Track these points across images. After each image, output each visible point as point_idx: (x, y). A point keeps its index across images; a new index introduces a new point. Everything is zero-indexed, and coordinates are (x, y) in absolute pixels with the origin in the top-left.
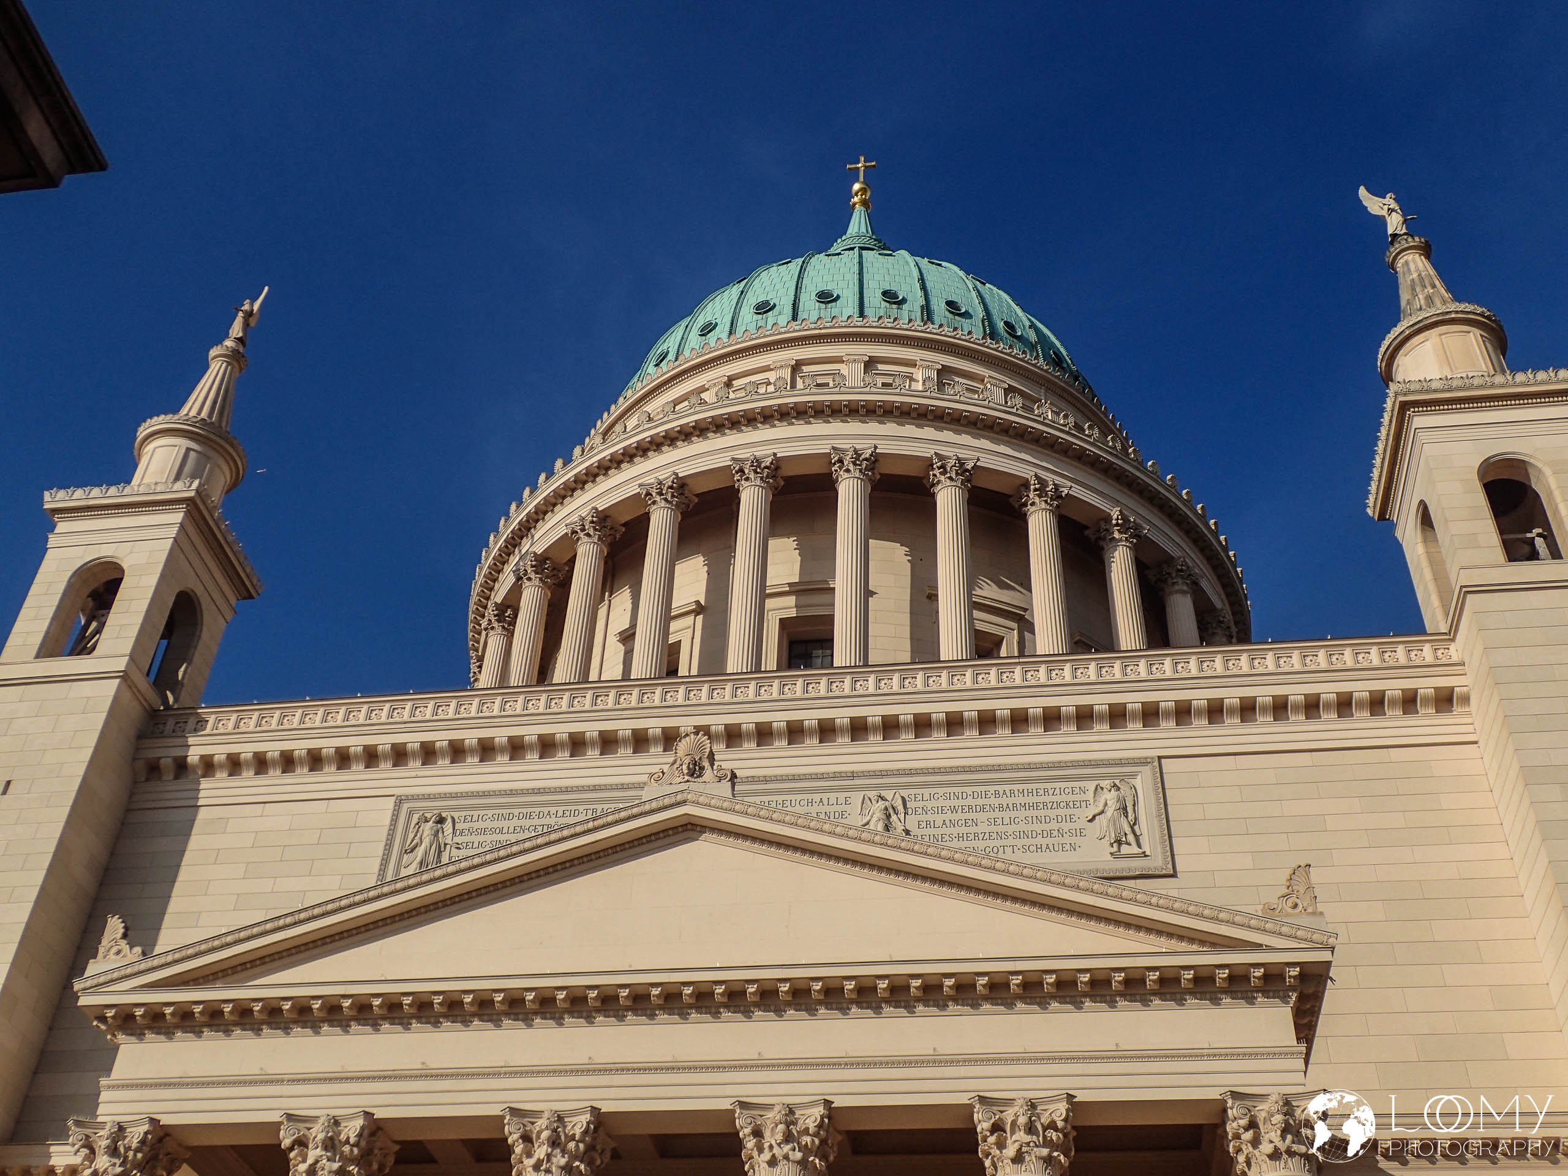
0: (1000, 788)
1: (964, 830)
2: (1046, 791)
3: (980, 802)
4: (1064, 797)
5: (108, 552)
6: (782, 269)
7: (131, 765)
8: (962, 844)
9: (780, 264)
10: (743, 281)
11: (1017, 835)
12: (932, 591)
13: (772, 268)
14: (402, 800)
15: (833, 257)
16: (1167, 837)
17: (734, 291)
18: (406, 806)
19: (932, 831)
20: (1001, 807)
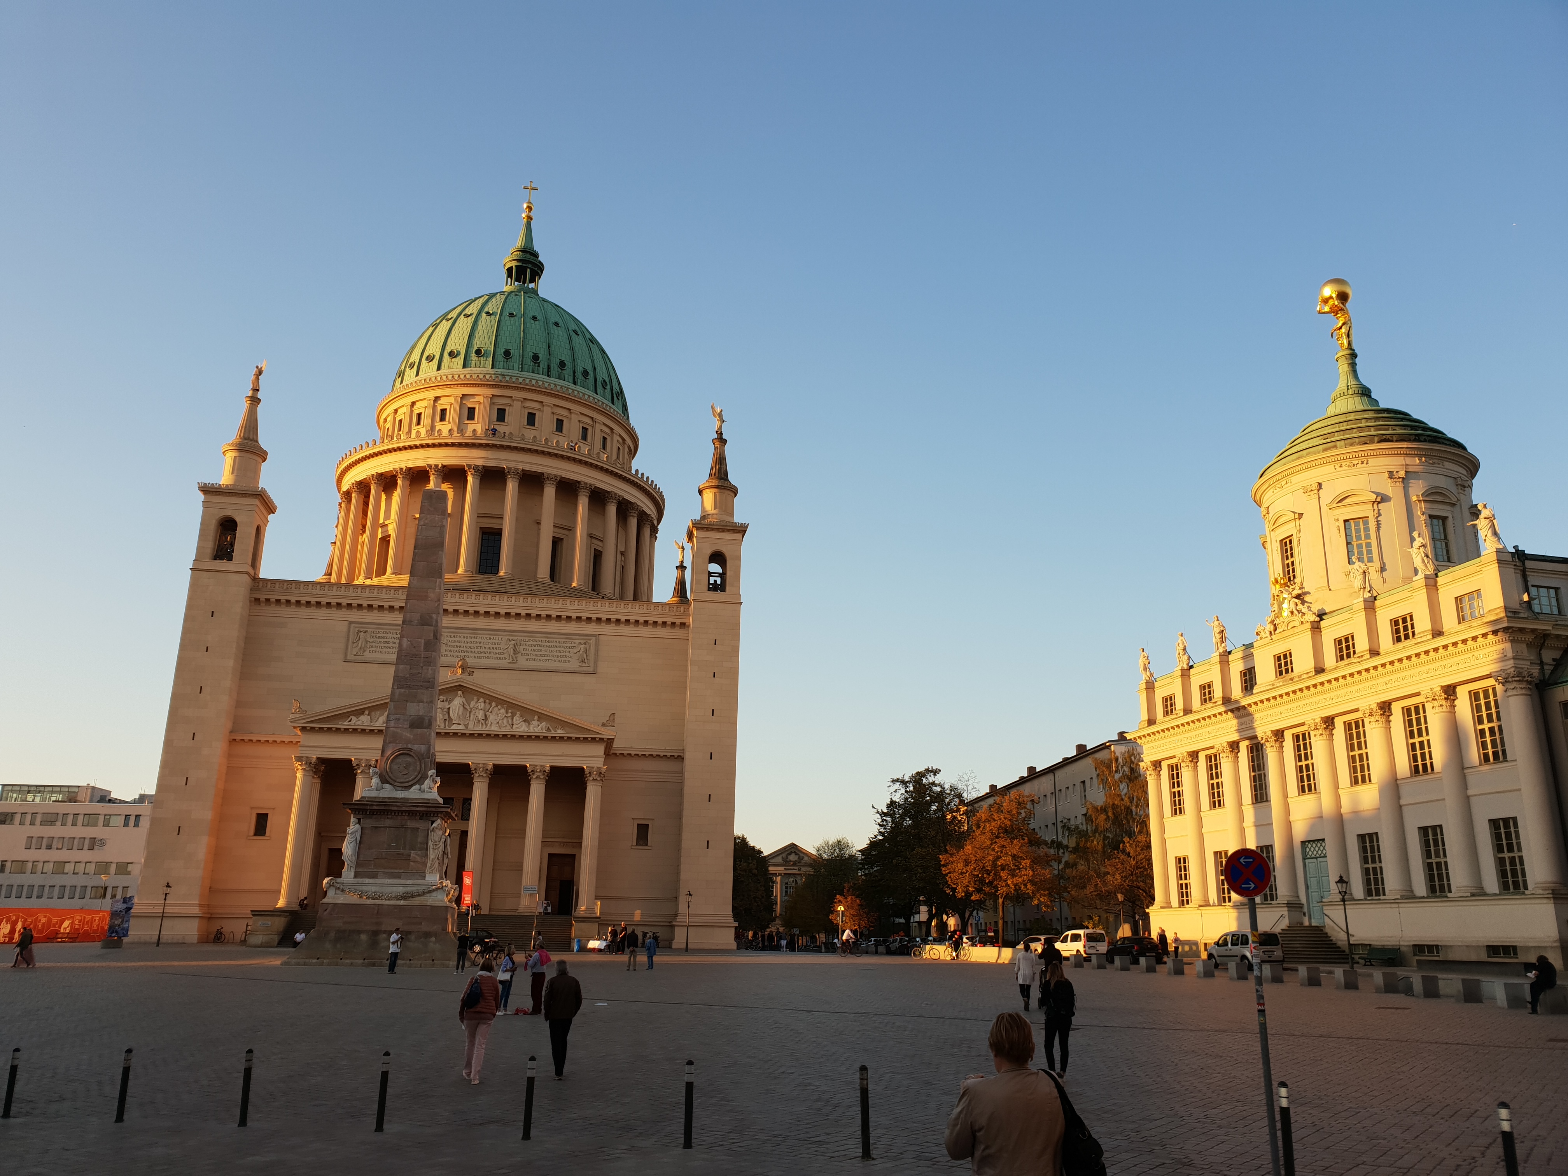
0: (550, 640)
1: (537, 653)
2: (563, 642)
3: (543, 644)
4: (568, 645)
5: (229, 513)
6: (489, 321)
7: (250, 601)
8: (537, 658)
9: (488, 313)
10: (470, 318)
11: (553, 656)
12: (539, 524)
13: (484, 315)
14: (351, 623)
15: (512, 319)
16: (596, 661)
17: (465, 327)
18: (352, 625)
19: (527, 653)
20: (549, 646)
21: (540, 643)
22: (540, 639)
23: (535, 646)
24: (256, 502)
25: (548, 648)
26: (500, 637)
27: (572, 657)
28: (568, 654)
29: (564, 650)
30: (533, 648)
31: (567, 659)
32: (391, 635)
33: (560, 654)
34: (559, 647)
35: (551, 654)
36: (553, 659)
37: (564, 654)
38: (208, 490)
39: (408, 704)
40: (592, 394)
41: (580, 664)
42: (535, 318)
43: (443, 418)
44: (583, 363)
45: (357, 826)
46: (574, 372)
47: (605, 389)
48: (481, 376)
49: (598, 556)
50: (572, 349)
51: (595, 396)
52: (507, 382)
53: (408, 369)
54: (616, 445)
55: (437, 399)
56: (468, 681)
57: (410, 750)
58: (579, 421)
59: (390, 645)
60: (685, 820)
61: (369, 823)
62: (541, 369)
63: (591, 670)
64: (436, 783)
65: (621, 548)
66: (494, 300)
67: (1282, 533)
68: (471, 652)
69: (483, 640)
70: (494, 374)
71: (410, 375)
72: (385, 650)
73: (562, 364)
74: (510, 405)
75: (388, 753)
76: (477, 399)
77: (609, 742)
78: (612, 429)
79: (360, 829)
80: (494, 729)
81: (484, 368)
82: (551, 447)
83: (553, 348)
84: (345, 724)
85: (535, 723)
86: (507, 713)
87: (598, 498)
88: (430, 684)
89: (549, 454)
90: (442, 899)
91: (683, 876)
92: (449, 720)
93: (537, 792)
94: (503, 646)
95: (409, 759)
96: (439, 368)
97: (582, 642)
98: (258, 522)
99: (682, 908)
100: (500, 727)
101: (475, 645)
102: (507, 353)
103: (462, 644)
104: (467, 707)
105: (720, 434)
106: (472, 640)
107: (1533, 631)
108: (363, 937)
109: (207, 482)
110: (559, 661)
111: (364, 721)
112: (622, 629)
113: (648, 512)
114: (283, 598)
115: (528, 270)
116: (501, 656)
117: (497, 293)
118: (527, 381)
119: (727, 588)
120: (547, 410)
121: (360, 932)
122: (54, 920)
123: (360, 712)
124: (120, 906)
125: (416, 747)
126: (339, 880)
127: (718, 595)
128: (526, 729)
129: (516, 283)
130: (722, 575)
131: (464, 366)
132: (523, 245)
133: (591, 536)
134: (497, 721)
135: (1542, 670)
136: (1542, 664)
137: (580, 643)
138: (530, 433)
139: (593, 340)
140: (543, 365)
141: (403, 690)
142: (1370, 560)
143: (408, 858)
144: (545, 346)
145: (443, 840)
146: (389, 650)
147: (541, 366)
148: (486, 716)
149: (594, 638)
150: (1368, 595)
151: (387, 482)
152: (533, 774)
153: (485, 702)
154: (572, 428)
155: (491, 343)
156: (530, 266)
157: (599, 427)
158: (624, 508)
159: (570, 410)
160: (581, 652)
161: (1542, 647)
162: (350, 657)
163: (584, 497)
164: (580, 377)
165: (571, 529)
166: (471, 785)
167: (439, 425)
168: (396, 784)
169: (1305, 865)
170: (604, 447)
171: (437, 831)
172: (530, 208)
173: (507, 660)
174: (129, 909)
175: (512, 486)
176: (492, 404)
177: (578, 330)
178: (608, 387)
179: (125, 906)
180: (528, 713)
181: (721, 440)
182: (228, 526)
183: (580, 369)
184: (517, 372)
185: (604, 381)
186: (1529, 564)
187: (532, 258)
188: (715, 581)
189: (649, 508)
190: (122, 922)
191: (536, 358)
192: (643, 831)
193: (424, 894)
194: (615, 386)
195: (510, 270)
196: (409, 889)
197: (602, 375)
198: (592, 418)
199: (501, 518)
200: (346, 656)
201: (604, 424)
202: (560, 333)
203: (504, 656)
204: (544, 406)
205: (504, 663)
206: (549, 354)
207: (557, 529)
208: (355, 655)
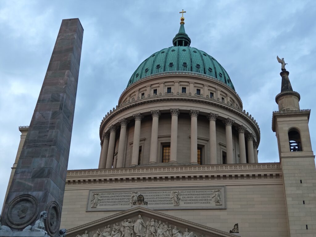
0: (197, 191)
1: (190, 199)
2: (205, 191)
3: (194, 193)
4: (208, 193)
6: (163, 55)
8: (190, 202)
11: (200, 200)
12: (190, 138)
13: (161, 53)
16: (226, 202)
17: (153, 59)
18: (91, 192)
19: (185, 199)
20: (197, 195)
21: (192, 193)
22: (192, 191)
23: (189, 195)
26: (169, 191)
27: (211, 200)
28: (208, 199)
29: (206, 196)
30: (188, 196)
31: (208, 201)
32: (111, 195)
33: (204, 199)
34: (203, 194)
35: (199, 199)
36: (200, 202)
37: (206, 198)
41: (217, 204)
46: (204, 69)
48: (159, 75)
49: (224, 155)
50: (203, 60)
51: (216, 79)
52: (171, 75)
55: (140, 90)
57: (29, 196)
58: (209, 90)
59: (111, 201)
62: (188, 68)
63: (223, 207)
68: (154, 201)
69: (160, 194)
70: (165, 73)
72: (107, 203)
73: (198, 66)
74: (173, 85)
76: (158, 85)
78: (226, 94)
83: (193, 60)
86: (169, 228)
87: (221, 123)
89: (192, 101)
94: (171, 196)
96: (141, 77)
101: (155, 197)
102: (171, 65)
103: (149, 197)
104: (145, 225)
106: (154, 194)
110: (203, 203)
116: (170, 202)
118: (181, 73)
119: (304, 149)
120: (192, 85)
125: (34, 194)
127: (296, 153)
131: (152, 73)
132: (180, 31)
133: (219, 144)
144: (189, 59)
146: (110, 203)
147: (188, 67)
149: (223, 188)
153: (155, 222)
154: (205, 92)
155: (163, 62)
156: (184, 39)
157: (219, 92)
158: (236, 128)
159: (203, 84)
160: (216, 197)
162: (90, 209)
163: (214, 120)
164: (207, 71)
168: (13, 226)
173: (174, 204)
175: (174, 119)
178: (223, 77)
181: (285, 73)
183: (207, 68)
184: (176, 71)
185: (220, 73)
187: (185, 37)
188: (294, 148)
189: (250, 130)
191: (185, 64)
194: (227, 78)
197: (219, 71)
198: (215, 88)
199: (170, 137)
200: (87, 209)
201: (222, 91)
202: (197, 54)
203: (172, 202)
204: (190, 83)
205: (171, 206)
206: (191, 62)
207: (200, 141)
208: (92, 208)
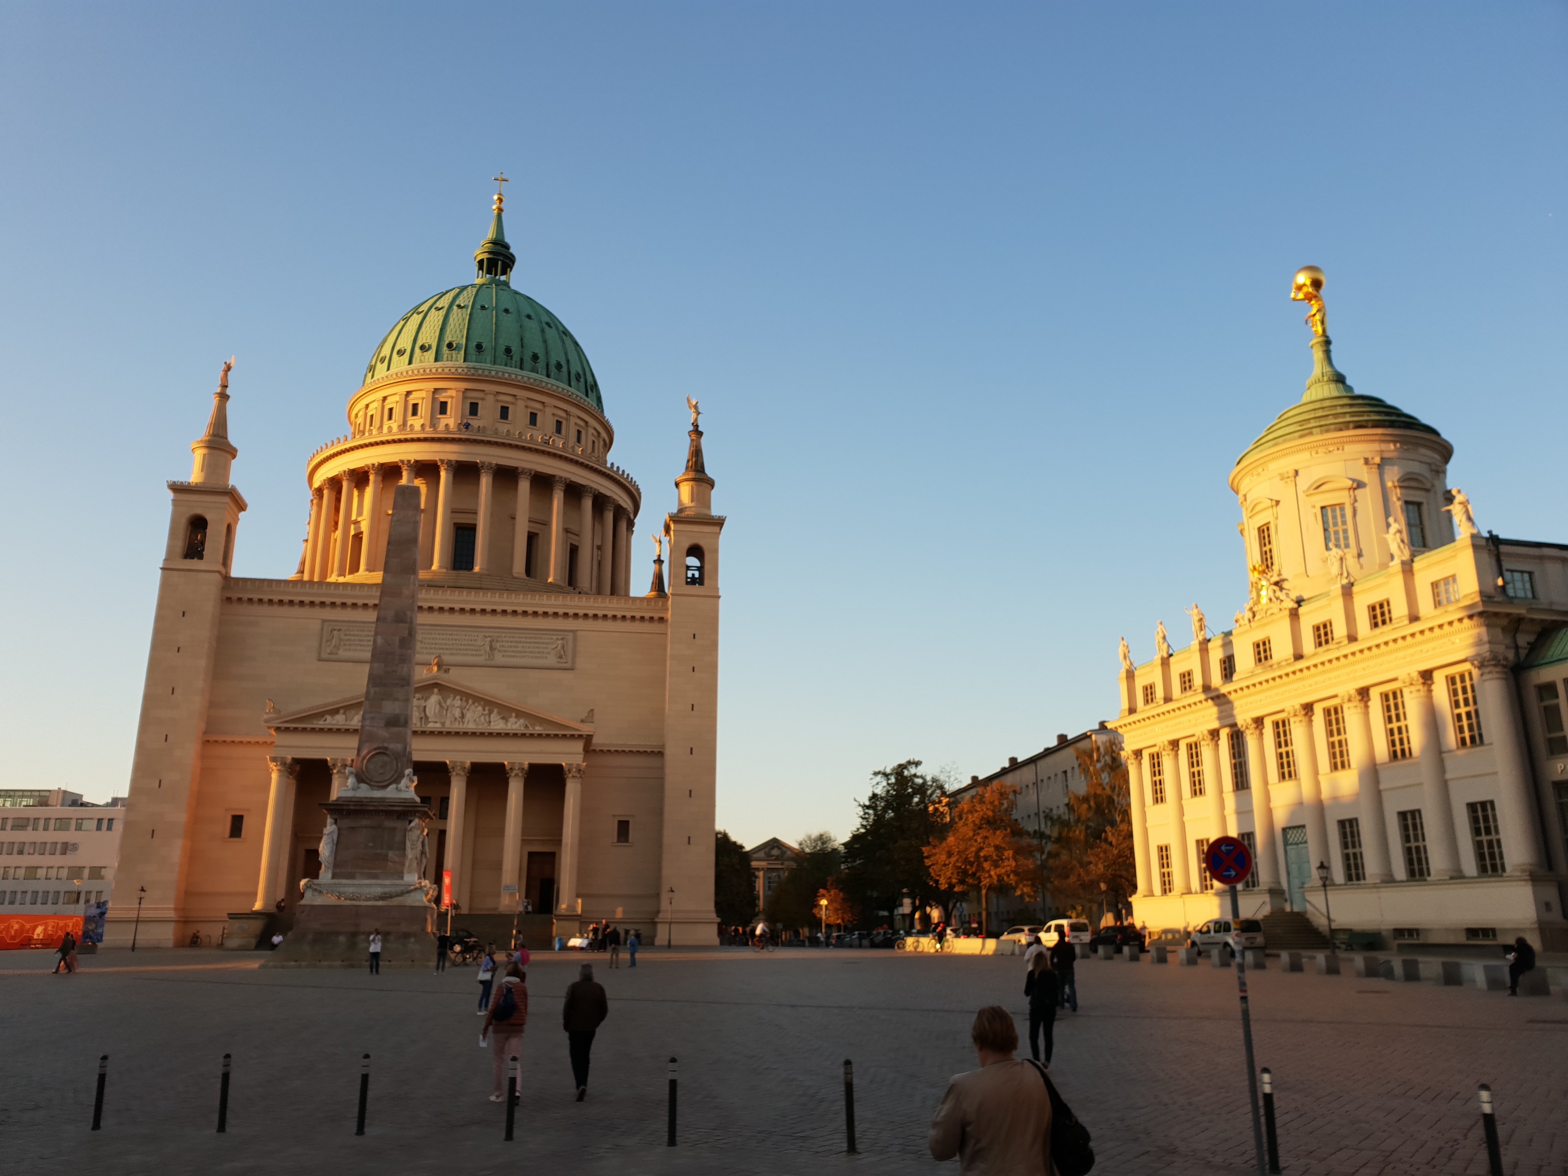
0: (526, 636)
1: (514, 649)
2: (541, 638)
3: (520, 640)
4: (545, 641)
5: (199, 511)
6: (460, 314)
7: (222, 600)
8: (513, 654)
9: (459, 306)
10: (441, 311)
11: (530, 652)
12: (514, 518)
13: (455, 308)
14: (324, 621)
15: (484, 311)
16: (574, 657)
17: (437, 320)
18: (326, 624)
19: (504, 649)
20: (526, 642)
21: (517, 639)
22: (517, 635)
23: (511, 642)
24: (226, 499)
25: (525, 644)
26: (476, 634)
27: (549, 653)
28: (545, 650)
29: (541, 646)
30: (509, 644)
31: (545, 655)
32: (365, 633)
33: (537, 650)
34: (536, 643)
35: (528, 650)
36: (531, 655)
37: (541, 650)
38: (178, 488)
39: (384, 702)
40: (566, 387)
41: (559, 660)
42: (507, 311)
43: (415, 413)
44: (556, 356)
45: (334, 826)
46: (547, 365)
47: (579, 381)
48: (453, 370)
49: (574, 552)
50: (545, 341)
51: (569, 388)
52: (479, 375)
53: (379, 364)
54: (591, 438)
55: (408, 393)
56: (445, 679)
57: (386, 749)
58: (553, 414)
59: (365, 643)
60: (667, 816)
61: (346, 823)
62: (513, 362)
63: (569, 665)
64: (413, 781)
65: (598, 542)
66: (465, 292)
67: (1260, 520)
68: (447, 649)
69: (460, 637)
70: (467, 368)
71: (381, 369)
72: (359, 648)
73: (535, 357)
74: (483, 399)
75: (364, 752)
76: (449, 393)
77: (588, 739)
78: (586, 422)
79: (336, 831)
80: (471, 726)
81: (456, 362)
82: (525, 441)
83: (525, 341)
84: (320, 724)
85: (513, 720)
86: (484, 710)
87: (574, 492)
88: (405, 681)
89: (523, 448)
90: (422, 899)
91: (666, 871)
92: (425, 718)
93: (515, 791)
94: (479, 643)
95: (385, 758)
96: (410, 363)
97: (560, 637)
98: (229, 520)
99: (664, 904)
100: (477, 725)
101: (451, 642)
102: (479, 347)
103: (438, 641)
104: (443, 705)
105: (696, 426)
106: (448, 637)
107: (1508, 615)
108: (342, 939)
109: (176, 480)
110: (536, 657)
111: (339, 720)
112: (600, 625)
113: (624, 505)
114: (255, 597)
115: (500, 262)
116: (477, 653)
117: (468, 286)
118: (500, 374)
119: (706, 581)
120: (521, 404)
121: (337, 934)
122: (28, 926)
123: (335, 712)
124: (94, 911)
125: (392, 746)
126: (315, 881)
127: (696, 589)
128: (504, 726)
129: (488, 276)
130: (700, 569)
131: (436, 360)
132: (494, 237)
133: (567, 531)
134: (474, 718)
135: (1517, 654)
136: (1517, 648)
137: (557, 639)
138: (503, 427)
139: (566, 333)
140: (516, 358)
141: (377, 689)
142: (1347, 546)
143: (385, 858)
144: (518, 339)
145: (421, 840)
146: (363, 648)
147: (514, 358)
148: (462, 713)
149: (571, 634)
150: (1345, 581)
151: (359, 478)
152: (512, 772)
153: (461, 700)
154: (546, 421)
155: (462, 336)
156: (501, 258)
157: (573, 420)
158: (600, 502)
159: (544, 403)
160: (559, 648)
161: (1516, 630)
162: (324, 655)
163: (561, 489)
164: (553, 369)
165: (547, 524)
166: (448, 783)
167: (411, 420)
168: (373, 783)
169: (1286, 851)
170: (579, 440)
171: (415, 830)
172: (500, 200)
173: (483, 657)
174: (103, 914)
175: (485, 481)
176: (465, 398)
177: (551, 323)
178: (582, 380)
179: (99, 911)
180: (506, 711)
181: (697, 432)
182: (198, 524)
183: (553, 362)
184: (489, 365)
185: (578, 374)
186: (1503, 548)
187: (503, 250)
188: (693, 575)
189: (625, 502)
190: (96, 928)
191: (508, 351)
192: (623, 828)
193: (402, 894)
194: (590, 379)
195: (481, 262)
196: (387, 890)
197: (576, 368)
198: (566, 411)
199: (475, 513)
200: (320, 654)
201: (579, 417)
202: (532, 325)
203: (480, 653)
204: (517, 399)
205: (480, 660)
206: (522, 347)
207: (532, 524)
208: (329, 654)
